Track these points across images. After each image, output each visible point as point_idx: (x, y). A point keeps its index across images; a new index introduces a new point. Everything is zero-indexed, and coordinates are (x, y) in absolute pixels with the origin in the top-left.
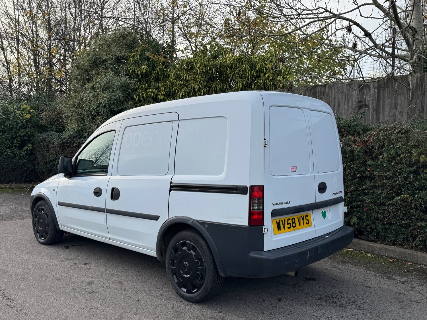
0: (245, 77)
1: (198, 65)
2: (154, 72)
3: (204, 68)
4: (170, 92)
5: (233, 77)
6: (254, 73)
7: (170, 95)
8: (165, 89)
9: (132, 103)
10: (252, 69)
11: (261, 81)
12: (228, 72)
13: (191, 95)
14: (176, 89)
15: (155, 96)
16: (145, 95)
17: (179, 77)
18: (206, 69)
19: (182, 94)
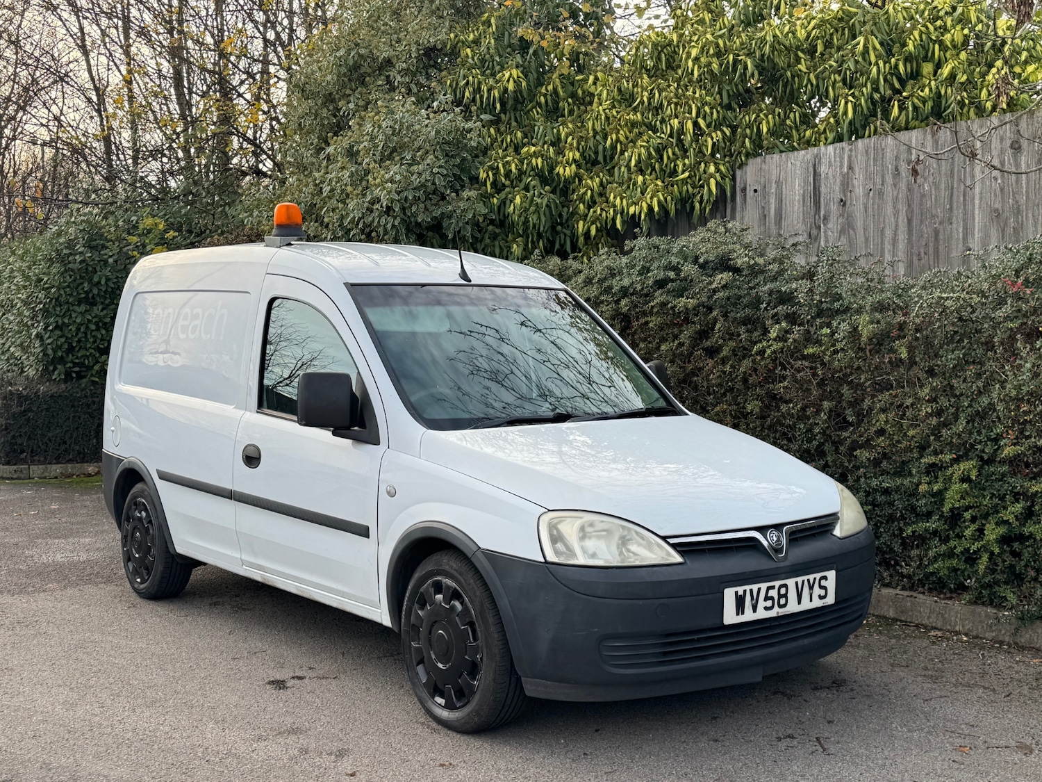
0: (862, 80)
1: (694, 52)
2: (543, 90)
3: (715, 60)
4: (596, 153)
5: (818, 86)
6: (896, 66)
7: (595, 163)
8: (579, 144)
9: (473, 194)
10: (890, 53)
11: (927, 90)
12: (802, 67)
13: (669, 158)
14: (618, 140)
15: (546, 167)
16: (513, 166)
17: (626, 99)
18: (721, 65)
19: (639, 155)
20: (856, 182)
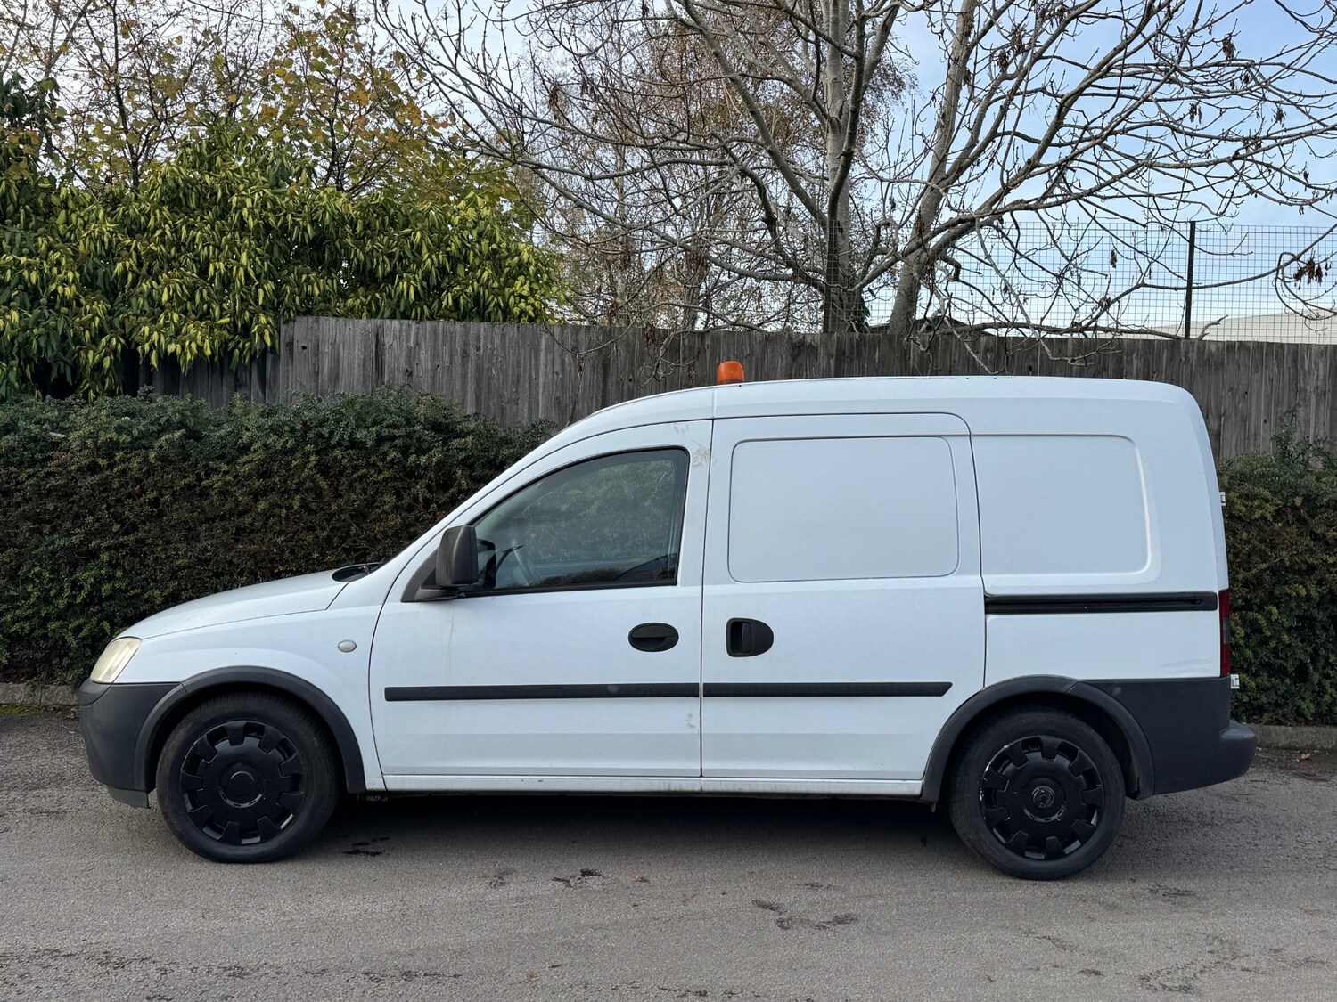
19: (174, 291)
20: (422, 357)
